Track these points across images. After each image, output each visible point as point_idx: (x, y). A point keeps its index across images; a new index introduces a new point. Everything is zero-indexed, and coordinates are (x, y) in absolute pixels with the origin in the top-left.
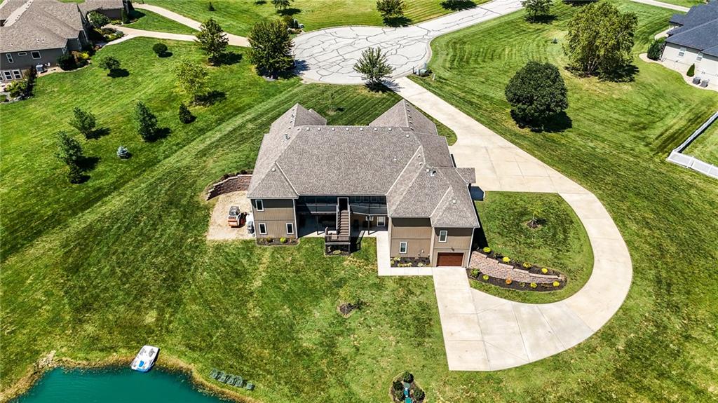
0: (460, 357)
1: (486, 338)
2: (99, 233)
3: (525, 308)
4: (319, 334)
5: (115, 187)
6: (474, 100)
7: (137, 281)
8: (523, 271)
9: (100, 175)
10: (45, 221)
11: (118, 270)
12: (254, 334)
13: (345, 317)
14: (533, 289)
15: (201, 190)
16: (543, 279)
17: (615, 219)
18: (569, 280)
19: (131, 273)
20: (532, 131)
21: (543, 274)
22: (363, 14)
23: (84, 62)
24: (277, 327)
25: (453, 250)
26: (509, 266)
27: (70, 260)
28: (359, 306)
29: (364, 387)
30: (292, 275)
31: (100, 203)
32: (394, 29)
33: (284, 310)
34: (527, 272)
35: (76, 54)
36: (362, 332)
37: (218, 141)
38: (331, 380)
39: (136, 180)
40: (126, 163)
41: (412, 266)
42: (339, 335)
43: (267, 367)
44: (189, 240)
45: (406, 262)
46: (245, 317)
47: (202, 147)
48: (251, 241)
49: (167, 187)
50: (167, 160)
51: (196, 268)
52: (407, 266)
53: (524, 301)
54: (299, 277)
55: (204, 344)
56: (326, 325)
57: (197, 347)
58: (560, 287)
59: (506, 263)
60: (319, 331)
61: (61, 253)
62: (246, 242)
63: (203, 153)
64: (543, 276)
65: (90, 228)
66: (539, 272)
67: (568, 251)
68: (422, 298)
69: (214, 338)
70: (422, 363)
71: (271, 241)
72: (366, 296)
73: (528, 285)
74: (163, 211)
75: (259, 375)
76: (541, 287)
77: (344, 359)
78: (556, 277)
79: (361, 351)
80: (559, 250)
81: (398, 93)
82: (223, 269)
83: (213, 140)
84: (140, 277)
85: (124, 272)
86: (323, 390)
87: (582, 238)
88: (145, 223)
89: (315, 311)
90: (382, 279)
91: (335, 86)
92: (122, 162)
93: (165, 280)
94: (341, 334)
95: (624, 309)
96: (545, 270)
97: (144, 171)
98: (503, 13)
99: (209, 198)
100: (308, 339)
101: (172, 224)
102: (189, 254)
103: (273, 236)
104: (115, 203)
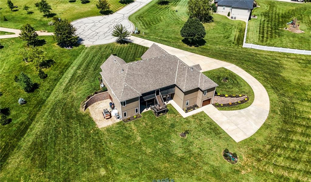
0: (236, 136)
1: (239, 126)
2: (42, 144)
3: (242, 111)
4: (181, 149)
5: (31, 119)
7: (82, 158)
8: (234, 98)
9: (16, 117)
10: (4, 148)
11: (68, 157)
12: (155, 159)
13: (185, 138)
14: (239, 104)
15: (79, 107)
17: (246, 71)
18: (249, 96)
19: (76, 156)
21: (240, 97)
24: (163, 153)
25: (208, 98)
26: (229, 98)
27: (37, 162)
28: (187, 132)
29: (214, 161)
30: (151, 130)
31: (29, 130)
32: (107, 16)
33: (160, 145)
34: (236, 98)
36: (196, 142)
37: (69, 82)
38: (200, 164)
39: (40, 113)
40: (26, 106)
41: (193, 110)
42: (189, 146)
43: (172, 170)
44: (91, 132)
45: (190, 109)
46: (146, 154)
47: (63, 87)
48: (121, 122)
49: (60, 111)
50: (49, 98)
51: (106, 143)
53: (240, 109)
54: (154, 129)
55: (138, 173)
56: (181, 144)
57: (136, 175)
58: (248, 100)
59: (227, 97)
60: (180, 147)
61: (29, 160)
62: (118, 123)
63: (66, 90)
64: (241, 98)
65: (35, 144)
66: (239, 97)
67: (242, 86)
68: (207, 121)
69: (140, 168)
70: (226, 144)
71: (129, 119)
72: (187, 127)
73: (237, 102)
74: (68, 123)
75: (171, 175)
76: (242, 102)
77: (199, 154)
78: (245, 97)
79: (202, 149)
80: (239, 87)
82: (118, 138)
83: (66, 82)
84: (83, 156)
85: (72, 157)
86: (201, 169)
87: (242, 81)
88: (62, 131)
89: (172, 141)
90: (186, 118)
92: (24, 106)
93: (95, 153)
96: (240, 95)
97: (41, 107)
99: (85, 110)
100: (179, 153)
101: (77, 127)
102: (97, 137)
103: (129, 117)
104: (38, 127)
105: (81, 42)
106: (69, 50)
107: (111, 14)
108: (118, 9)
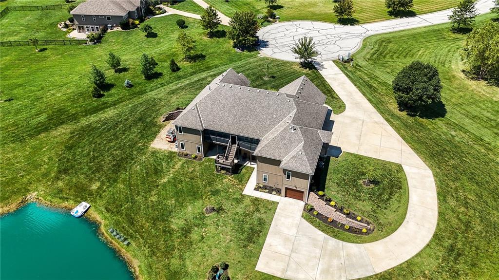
0: (267, 263)
1: (293, 255)
2: (93, 129)
3: (333, 242)
4: (184, 222)
5: (114, 104)
6: (374, 85)
7: (99, 162)
8: (342, 215)
9: (111, 95)
10: (69, 116)
11: (92, 153)
12: (146, 211)
13: (206, 216)
14: (346, 230)
15: (161, 115)
16: (356, 224)
17: (438, 194)
18: (375, 230)
19: (97, 157)
20: (408, 114)
21: (357, 221)
22: (326, 14)
23: (135, 26)
24: (162, 211)
25: (296, 187)
26: (333, 209)
27: (71, 142)
28: (219, 210)
29: (194, 264)
30: (188, 180)
31: (102, 111)
32: (343, 26)
33: (172, 201)
34: (345, 216)
35: (131, 21)
36: (212, 228)
37: (185, 86)
38: (176, 253)
39: (128, 102)
40: (128, 90)
41: (268, 192)
42: (196, 226)
43: (143, 234)
44: (140, 144)
45: (266, 189)
46: (146, 199)
47: (174, 87)
48: (174, 153)
49: (143, 109)
50: (150, 93)
51: (135, 163)
52: (264, 192)
53: (335, 236)
54: (191, 182)
55: (115, 210)
56: (192, 217)
57: (111, 210)
58: (367, 233)
59: (332, 206)
60: (185, 220)
61: (67, 137)
62: (171, 153)
63: (173, 92)
64: (357, 222)
65: (89, 126)
66: (355, 218)
67: (386, 208)
68: (263, 216)
69: (123, 208)
70: (240, 259)
71: (186, 155)
72: (226, 205)
73: (343, 225)
74: (134, 124)
75: (136, 238)
76: (351, 230)
77: (191, 242)
78: (366, 225)
79: (204, 240)
80: (379, 206)
81: (320, 72)
82: (150, 166)
83: (183, 84)
84: (101, 161)
85: (94, 156)
86: (168, 258)
87: (403, 201)
88: (120, 129)
89: (189, 207)
90: (243, 196)
91: (279, 61)
92: (126, 90)
93: (114, 165)
94: (197, 226)
95: (410, 263)
96: (359, 218)
97: (135, 97)
98: (435, 23)
99: (164, 121)
100: (176, 223)
101: (135, 132)
102: (135, 153)
103: (188, 153)
104: (110, 113)
105: (262, 48)
106: (237, 52)
107: (351, 25)
108: (373, 21)
